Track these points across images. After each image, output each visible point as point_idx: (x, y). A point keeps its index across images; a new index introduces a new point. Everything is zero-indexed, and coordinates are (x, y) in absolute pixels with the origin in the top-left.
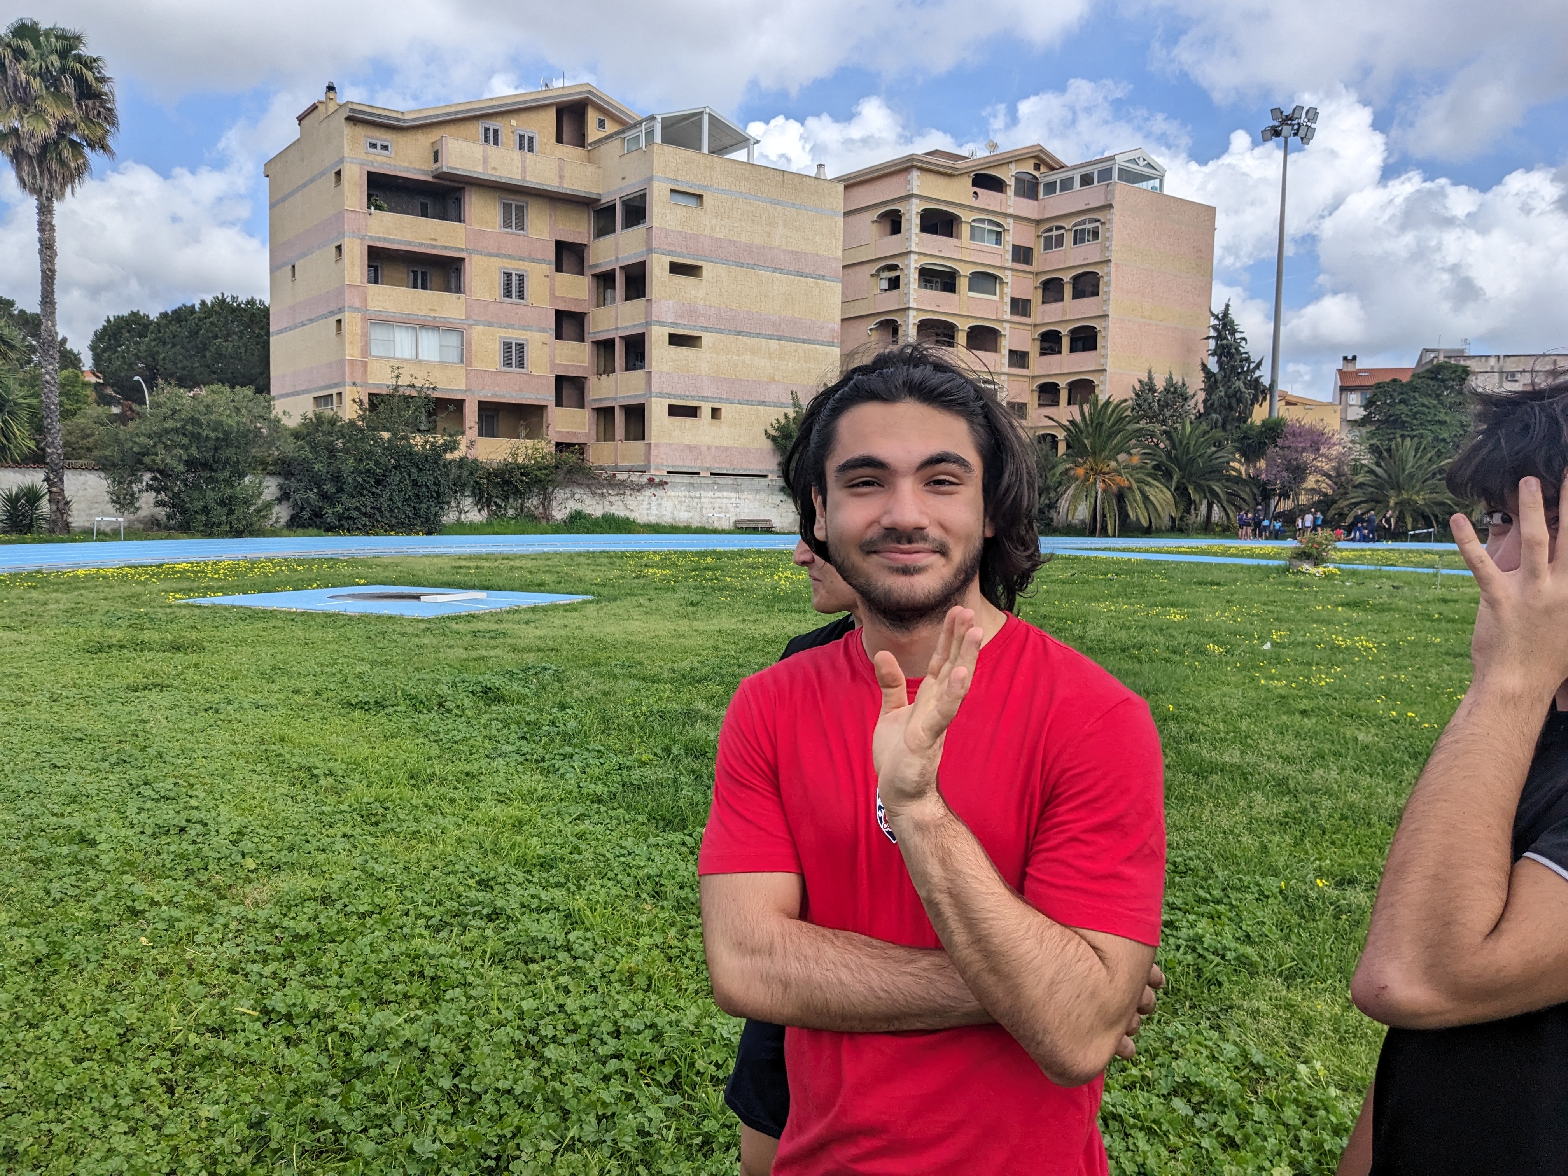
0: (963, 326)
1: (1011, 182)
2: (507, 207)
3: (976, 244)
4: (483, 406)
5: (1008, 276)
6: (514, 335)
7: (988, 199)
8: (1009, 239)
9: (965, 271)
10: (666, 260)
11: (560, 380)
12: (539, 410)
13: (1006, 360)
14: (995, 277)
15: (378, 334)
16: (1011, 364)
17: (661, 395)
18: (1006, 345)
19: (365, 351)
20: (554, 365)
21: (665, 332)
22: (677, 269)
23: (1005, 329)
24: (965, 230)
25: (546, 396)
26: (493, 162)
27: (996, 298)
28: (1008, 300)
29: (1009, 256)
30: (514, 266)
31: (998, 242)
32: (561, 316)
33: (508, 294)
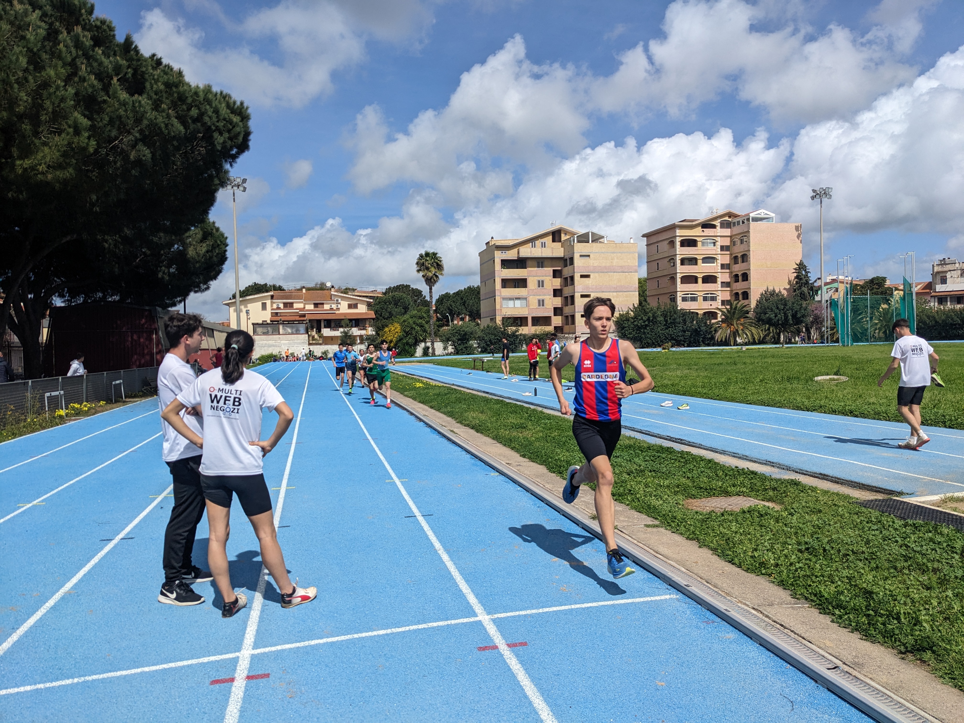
0: (700, 276)
1: (719, 225)
2: (538, 263)
3: (704, 248)
4: (533, 318)
5: (718, 257)
6: (541, 298)
7: (709, 232)
8: (719, 244)
9: (699, 257)
10: (579, 275)
11: (555, 309)
12: (549, 318)
13: (720, 286)
14: (714, 258)
15: (505, 302)
16: (722, 287)
17: (578, 312)
18: (719, 281)
19: (501, 306)
20: (553, 305)
21: (579, 294)
22: (582, 276)
23: (719, 275)
24: (699, 244)
25: (551, 314)
26: (533, 252)
27: (715, 264)
28: (719, 265)
29: (719, 250)
30: (541, 279)
31: (714, 245)
32: (555, 291)
33: (539, 286)
